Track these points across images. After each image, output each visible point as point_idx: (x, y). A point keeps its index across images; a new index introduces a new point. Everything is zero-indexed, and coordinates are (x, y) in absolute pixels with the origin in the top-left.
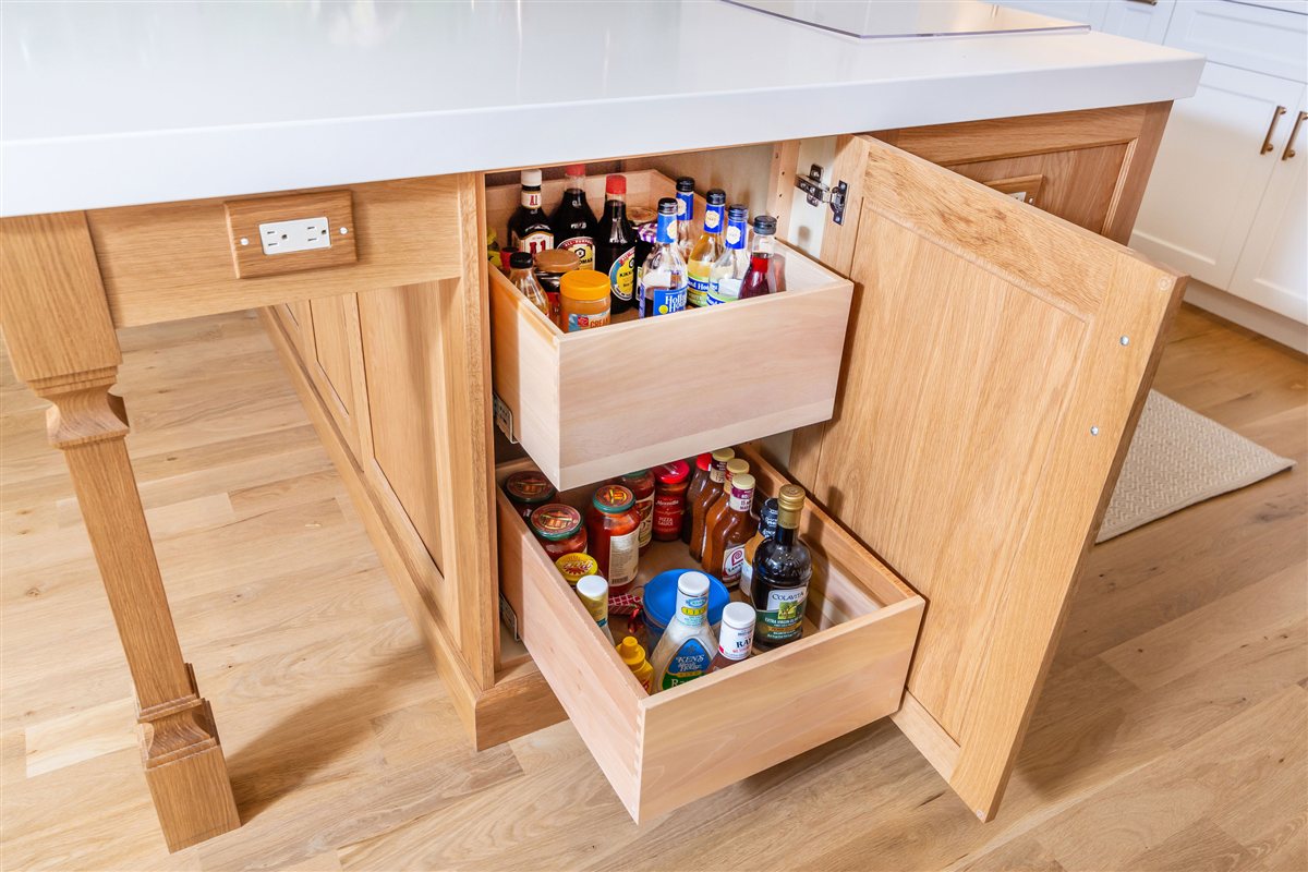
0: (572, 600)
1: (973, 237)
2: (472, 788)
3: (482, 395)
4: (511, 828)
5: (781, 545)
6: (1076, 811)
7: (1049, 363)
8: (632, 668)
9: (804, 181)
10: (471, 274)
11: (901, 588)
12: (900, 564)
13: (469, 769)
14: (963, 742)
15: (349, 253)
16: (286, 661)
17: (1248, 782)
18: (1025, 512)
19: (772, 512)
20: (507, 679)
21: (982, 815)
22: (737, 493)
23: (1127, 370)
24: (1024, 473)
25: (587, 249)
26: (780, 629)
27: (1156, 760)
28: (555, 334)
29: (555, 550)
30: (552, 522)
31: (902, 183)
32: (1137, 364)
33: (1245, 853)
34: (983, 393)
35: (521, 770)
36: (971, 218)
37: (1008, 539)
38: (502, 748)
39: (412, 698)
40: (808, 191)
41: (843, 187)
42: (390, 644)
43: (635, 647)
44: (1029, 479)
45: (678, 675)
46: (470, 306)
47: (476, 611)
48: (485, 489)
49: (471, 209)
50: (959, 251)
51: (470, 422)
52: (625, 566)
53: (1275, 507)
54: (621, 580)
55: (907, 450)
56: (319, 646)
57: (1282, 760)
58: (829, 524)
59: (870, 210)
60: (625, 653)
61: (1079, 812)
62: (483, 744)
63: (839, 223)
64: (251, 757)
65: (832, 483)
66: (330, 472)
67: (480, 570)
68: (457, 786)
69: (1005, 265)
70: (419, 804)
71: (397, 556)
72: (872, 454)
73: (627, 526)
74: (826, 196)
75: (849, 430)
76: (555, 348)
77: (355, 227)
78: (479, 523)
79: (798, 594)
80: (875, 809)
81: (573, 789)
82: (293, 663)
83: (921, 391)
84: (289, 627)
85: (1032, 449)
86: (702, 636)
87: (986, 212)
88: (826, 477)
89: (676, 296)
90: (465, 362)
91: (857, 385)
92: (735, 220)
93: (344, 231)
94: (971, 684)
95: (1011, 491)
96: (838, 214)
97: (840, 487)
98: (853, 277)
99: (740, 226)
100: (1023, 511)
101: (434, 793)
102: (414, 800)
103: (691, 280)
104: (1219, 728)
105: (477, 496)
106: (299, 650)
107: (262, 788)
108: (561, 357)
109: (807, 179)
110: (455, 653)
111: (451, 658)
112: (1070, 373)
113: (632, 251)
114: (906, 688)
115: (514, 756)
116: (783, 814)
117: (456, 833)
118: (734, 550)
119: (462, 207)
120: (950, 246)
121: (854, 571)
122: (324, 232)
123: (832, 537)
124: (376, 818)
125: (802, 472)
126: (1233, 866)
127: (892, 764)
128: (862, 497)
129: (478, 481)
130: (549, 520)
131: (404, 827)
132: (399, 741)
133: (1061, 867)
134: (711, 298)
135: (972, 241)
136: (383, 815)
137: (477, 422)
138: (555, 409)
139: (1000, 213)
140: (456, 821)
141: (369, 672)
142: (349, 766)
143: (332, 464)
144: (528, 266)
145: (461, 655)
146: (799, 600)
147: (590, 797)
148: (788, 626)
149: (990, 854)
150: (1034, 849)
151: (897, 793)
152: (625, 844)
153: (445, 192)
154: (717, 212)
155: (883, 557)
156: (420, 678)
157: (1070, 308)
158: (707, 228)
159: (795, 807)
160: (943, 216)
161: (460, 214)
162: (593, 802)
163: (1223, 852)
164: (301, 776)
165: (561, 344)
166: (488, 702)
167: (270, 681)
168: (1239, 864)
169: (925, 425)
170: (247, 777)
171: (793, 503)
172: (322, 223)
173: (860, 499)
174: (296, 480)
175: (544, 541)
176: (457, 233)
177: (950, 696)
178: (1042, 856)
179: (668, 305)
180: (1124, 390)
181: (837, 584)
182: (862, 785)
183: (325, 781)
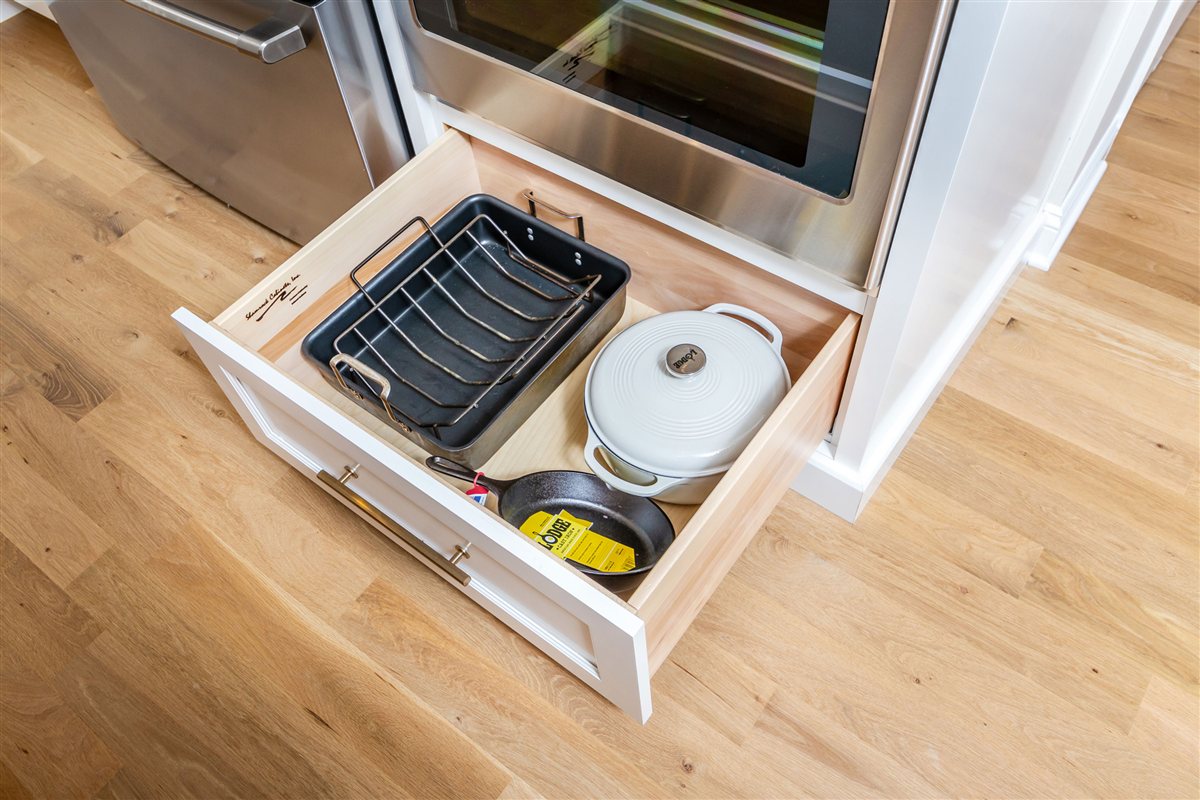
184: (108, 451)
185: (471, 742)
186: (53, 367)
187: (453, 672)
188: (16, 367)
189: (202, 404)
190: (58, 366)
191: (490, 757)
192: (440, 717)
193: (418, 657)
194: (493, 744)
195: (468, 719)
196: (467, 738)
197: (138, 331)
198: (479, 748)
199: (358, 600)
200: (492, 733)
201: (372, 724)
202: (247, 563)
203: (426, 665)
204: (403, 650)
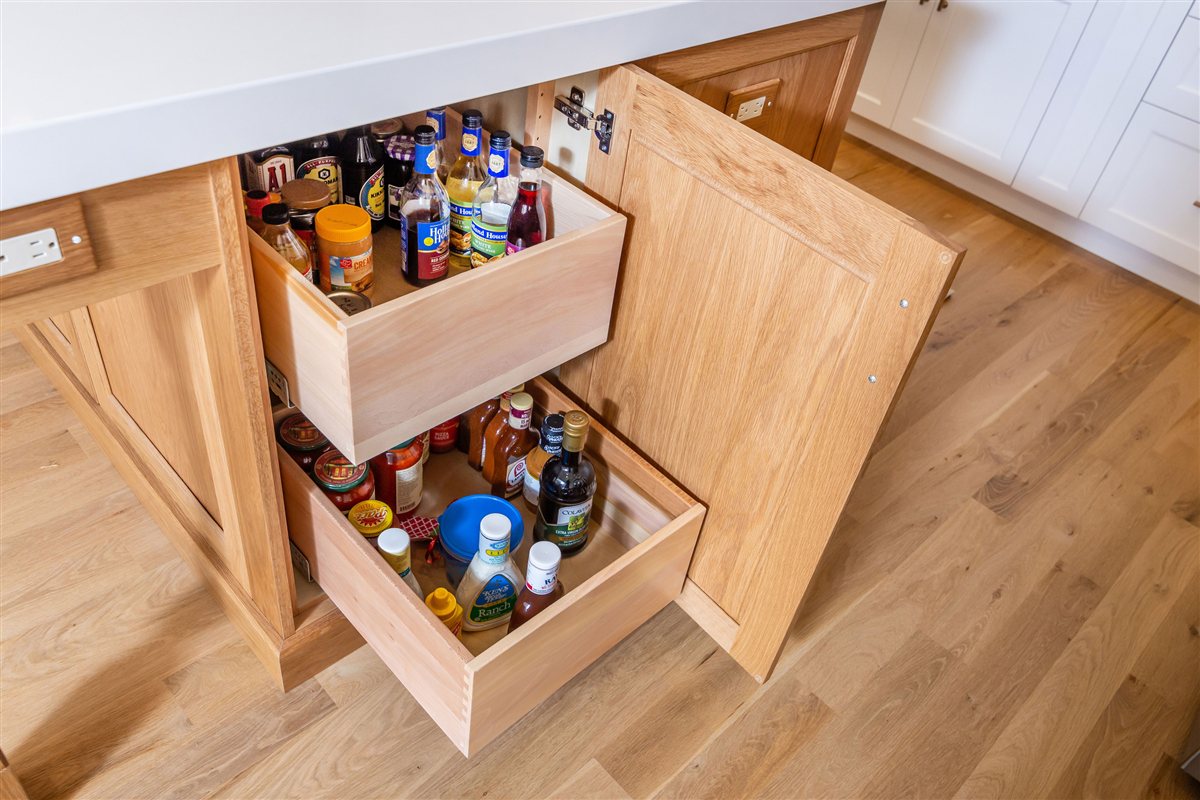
0: (377, 562)
1: (751, 187)
2: (288, 733)
3: (257, 378)
4: (335, 767)
5: (566, 466)
6: (823, 645)
7: (829, 314)
8: (442, 618)
9: (565, 105)
10: (233, 261)
11: (683, 498)
12: (678, 472)
13: (279, 714)
14: (743, 622)
15: (86, 263)
16: (54, 630)
17: (946, 592)
18: (803, 442)
19: (553, 430)
20: (307, 623)
21: (760, 679)
22: (518, 414)
23: (905, 330)
24: (802, 408)
25: (332, 169)
26: (571, 538)
27: (877, 586)
28: (338, 319)
29: (345, 502)
30: (337, 471)
31: (675, 123)
32: (915, 326)
33: (948, 655)
34: (762, 332)
35: (333, 704)
36: (749, 168)
37: (787, 461)
38: (309, 684)
39: (204, 647)
40: (570, 115)
41: (609, 116)
42: (167, 592)
43: (447, 598)
44: (808, 412)
45: (485, 606)
46: (236, 292)
47: (270, 571)
48: (269, 464)
49: (226, 193)
50: (736, 197)
51: (247, 405)
52: (411, 494)
53: (941, 334)
54: (409, 507)
55: (684, 375)
56: (89, 607)
57: (968, 569)
58: (608, 438)
59: (639, 143)
60: (435, 605)
61: (825, 645)
62: (289, 685)
63: (607, 152)
64: (39, 746)
65: (607, 394)
66: (55, 400)
67: (271, 538)
68: (270, 735)
69: (785, 218)
70: (236, 761)
71: (158, 500)
72: (648, 376)
73: (411, 459)
74: (591, 123)
75: (622, 348)
76: (341, 333)
77: (90, 233)
78: (266, 496)
79: (585, 507)
80: (663, 676)
81: (389, 712)
82: (63, 631)
83: (698, 322)
84: (48, 591)
85: (811, 389)
86: (508, 571)
87: (765, 164)
88: (599, 389)
89: (440, 227)
90: (235, 348)
91: (630, 309)
92: (498, 147)
93: (76, 240)
94: (750, 577)
95: (789, 421)
96: (605, 142)
97: (615, 400)
98: (623, 206)
99: (502, 154)
100: (801, 439)
101: (250, 746)
102: (229, 758)
103: (452, 205)
104: (920, 548)
105: (262, 473)
106: (66, 615)
107: (59, 778)
108: (349, 343)
109: (568, 102)
110: (246, 602)
111: (243, 608)
112: (850, 326)
113: (381, 170)
114: (687, 576)
115: (323, 691)
116: (586, 697)
117: (280, 783)
118: (516, 464)
119: (216, 191)
120: (727, 191)
121: (636, 480)
122: (52, 244)
123: (611, 448)
124: (192, 786)
125: (574, 383)
126: (942, 669)
127: (671, 629)
128: (637, 411)
129: (262, 459)
130: (334, 469)
131: (224, 789)
132: (200, 697)
133: (817, 698)
134: (476, 227)
135: (751, 190)
136: (200, 781)
137: (255, 405)
138: (345, 391)
139: (780, 168)
140: (277, 771)
141: (151, 627)
142: (152, 735)
143: (55, 390)
144: (284, 221)
145: (253, 603)
146: (586, 511)
147: (406, 718)
148: (577, 535)
149: (761, 699)
150: (794, 686)
151: (679, 658)
152: (447, 758)
153: (194, 178)
154: (475, 135)
155: (662, 465)
156: (209, 624)
157: (850, 266)
158: (463, 151)
159: (595, 689)
160: (719, 161)
161: (214, 200)
162: (410, 722)
163: (935, 658)
164: (100, 757)
165: (349, 331)
166: (292, 651)
167: (43, 657)
168: (946, 666)
169: (703, 353)
170: (40, 770)
171: (579, 430)
172: (49, 234)
173: (637, 412)
174: (16, 414)
175: (330, 494)
176: (213, 219)
177: (729, 584)
178: (801, 692)
179: (433, 237)
180: (902, 347)
181: (618, 489)
182: (648, 656)
183: (127, 757)
184: (947, 518)
185: (675, 775)
186: (1025, 480)
187: (740, 768)
188: (1020, 458)
189: (1005, 581)
190: (1026, 483)
191: (659, 789)
192: (700, 751)
193: (756, 739)
194: (671, 793)
195: (696, 775)
196: (678, 772)
197: (1076, 536)
198: (669, 780)
199: (812, 694)
200: (681, 794)
201: (700, 696)
202: (847, 612)
203: (748, 745)
204: (763, 727)
